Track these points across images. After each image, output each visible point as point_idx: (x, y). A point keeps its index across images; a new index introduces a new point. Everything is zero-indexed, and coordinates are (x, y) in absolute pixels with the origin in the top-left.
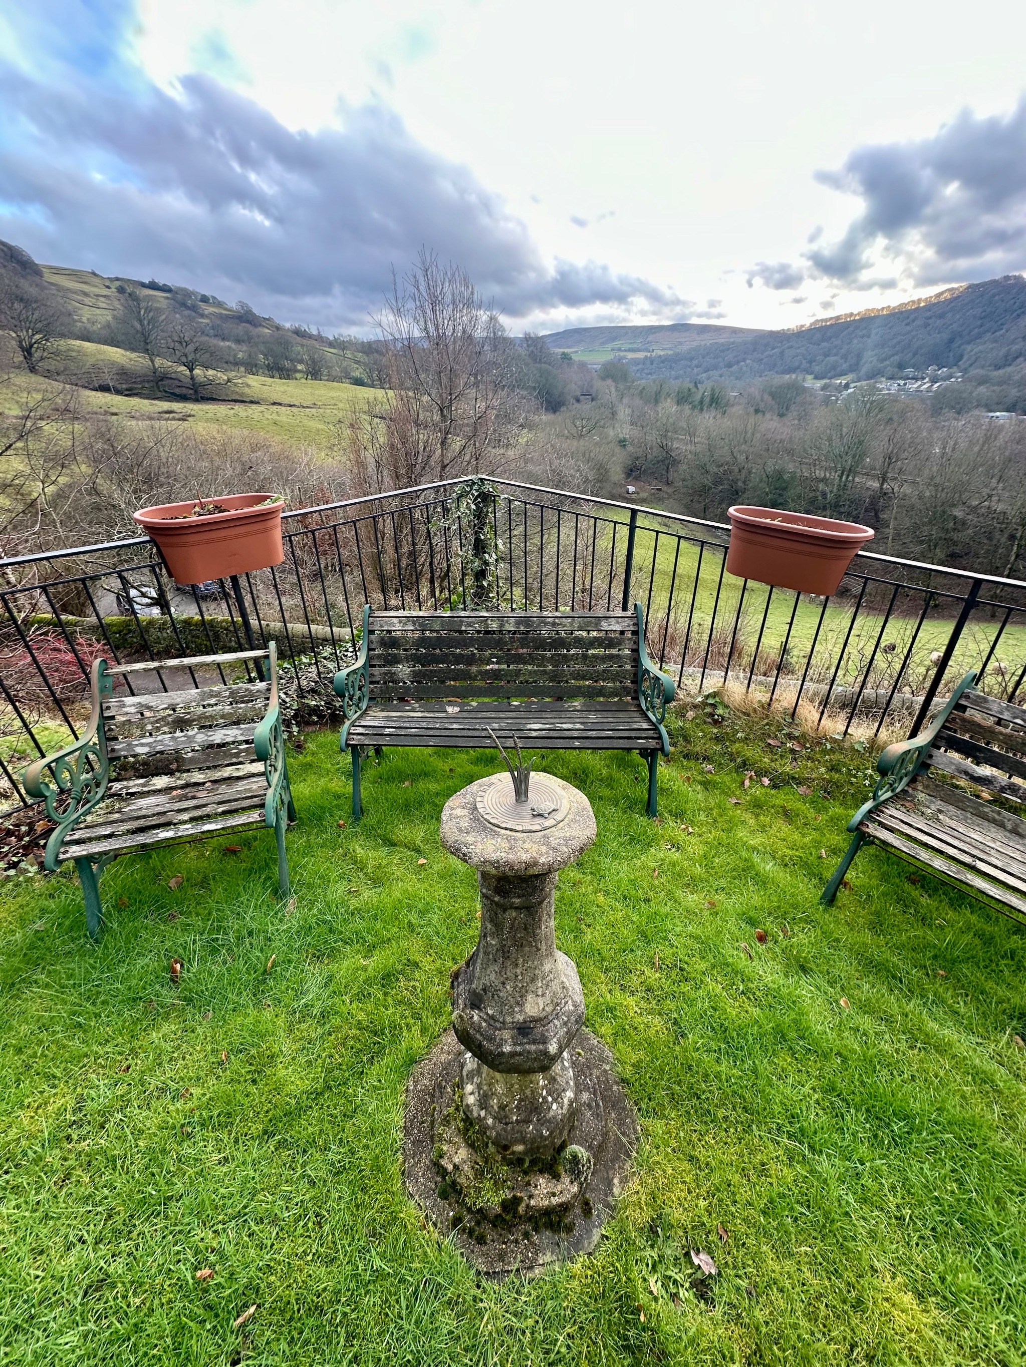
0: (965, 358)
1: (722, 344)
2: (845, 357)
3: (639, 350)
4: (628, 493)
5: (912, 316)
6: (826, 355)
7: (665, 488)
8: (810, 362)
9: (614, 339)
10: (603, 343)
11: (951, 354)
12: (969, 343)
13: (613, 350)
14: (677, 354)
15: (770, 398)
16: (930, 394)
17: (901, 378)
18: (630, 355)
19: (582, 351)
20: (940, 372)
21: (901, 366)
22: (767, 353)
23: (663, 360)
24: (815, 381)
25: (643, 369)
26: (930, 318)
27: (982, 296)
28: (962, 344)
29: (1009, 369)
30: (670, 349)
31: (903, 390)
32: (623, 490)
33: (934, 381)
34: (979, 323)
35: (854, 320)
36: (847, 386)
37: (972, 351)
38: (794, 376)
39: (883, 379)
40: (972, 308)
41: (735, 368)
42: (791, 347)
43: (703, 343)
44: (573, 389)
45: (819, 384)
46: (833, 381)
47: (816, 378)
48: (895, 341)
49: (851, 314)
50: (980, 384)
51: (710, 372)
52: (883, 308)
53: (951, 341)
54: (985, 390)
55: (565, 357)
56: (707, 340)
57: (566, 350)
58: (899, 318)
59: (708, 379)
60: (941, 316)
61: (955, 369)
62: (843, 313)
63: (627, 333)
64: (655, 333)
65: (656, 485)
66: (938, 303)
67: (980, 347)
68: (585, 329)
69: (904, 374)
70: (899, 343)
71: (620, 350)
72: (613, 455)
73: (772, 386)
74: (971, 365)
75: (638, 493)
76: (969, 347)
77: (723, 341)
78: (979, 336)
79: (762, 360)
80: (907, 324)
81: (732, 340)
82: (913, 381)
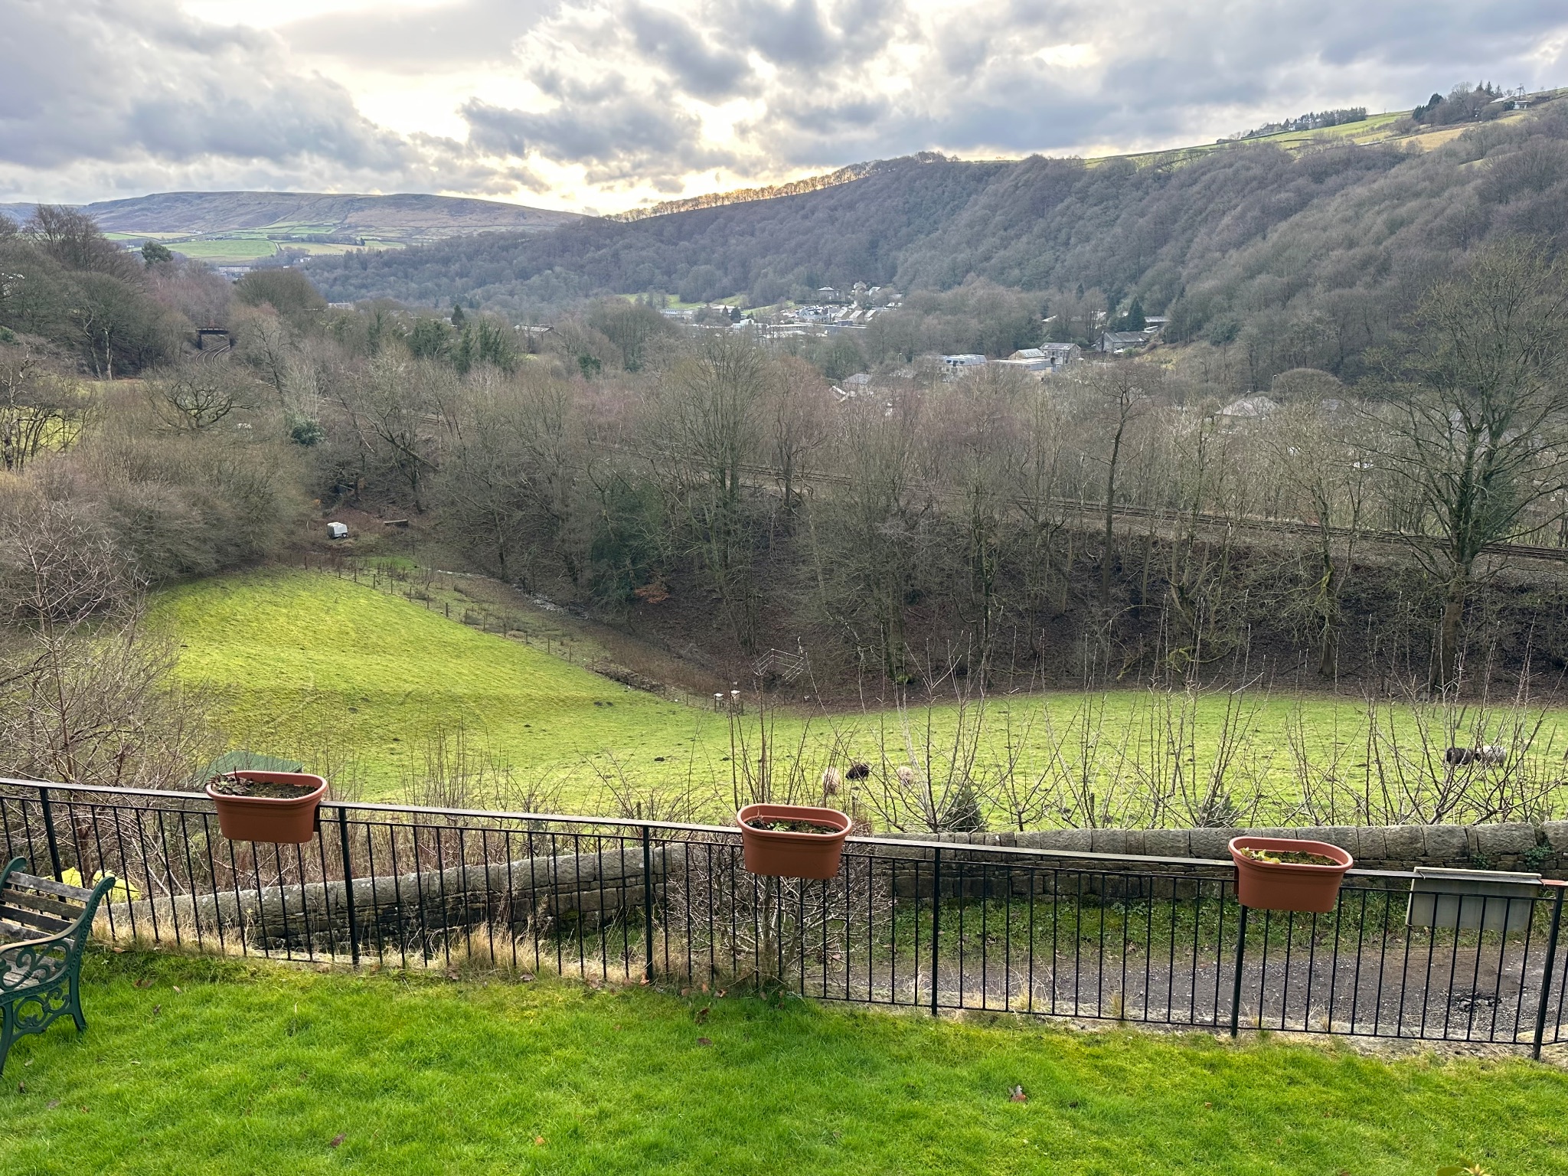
0: (900, 270)
1: (502, 237)
2: (723, 265)
3: (333, 241)
4: (332, 536)
5: (809, 206)
6: (692, 262)
7: (414, 521)
8: (669, 273)
9: (272, 218)
10: (246, 225)
11: (880, 266)
12: (899, 248)
13: (271, 238)
14: (414, 251)
15: (606, 339)
16: (863, 327)
17: (816, 302)
18: (315, 250)
19: (199, 238)
20: (871, 292)
21: (813, 283)
22: (590, 255)
23: (388, 261)
24: (684, 305)
25: (347, 278)
26: (835, 209)
27: (898, 179)
28: (890, 250)
29: (958, 290)
30: (399, 240)
31: (824, 321)
32: (321, 532)
33: (866, 306)
34: (904, 218)
35: (723, 206)
36: (736, 316)
37: (906, 260)
38: (645, 297)
39: (791, 303)
40: (890, 197)
41: (535, 279)
42: (629, 247)
43: (466, 231)
44: (178, 321)
45: (690, 311)
46: (714, 306)
47: (684, 300)
48: (793, 243)
49: (716, 197)
50: (927, 312)
51: (490, 287)
52: (763, 190)
53: (874, 245)
54: (935, 322)
55: (154, 252)
56: (472, 227)
57: (157, 236)
58: (790, 207)
59: (488, 298)
60: (851, 206)
61: (889, 289)
62: (702, 194)
63: (299, 207)
64: (361, 209)
65: (394, 515)
66: (841, 185)
67: (915, 255)
68: (201, 196)
69: (820, 295)
70: (800, 245)
71: (287, 238)
72: (276, 465)
73: (605, 316)
74: (911, 282)
75: (356, 536)
76: (901, 255)
77: (503, 229)
78: (910, 238)
79: (582, 266)
80: (805, 217)
81: (520, 229)
82: (836, 307)
